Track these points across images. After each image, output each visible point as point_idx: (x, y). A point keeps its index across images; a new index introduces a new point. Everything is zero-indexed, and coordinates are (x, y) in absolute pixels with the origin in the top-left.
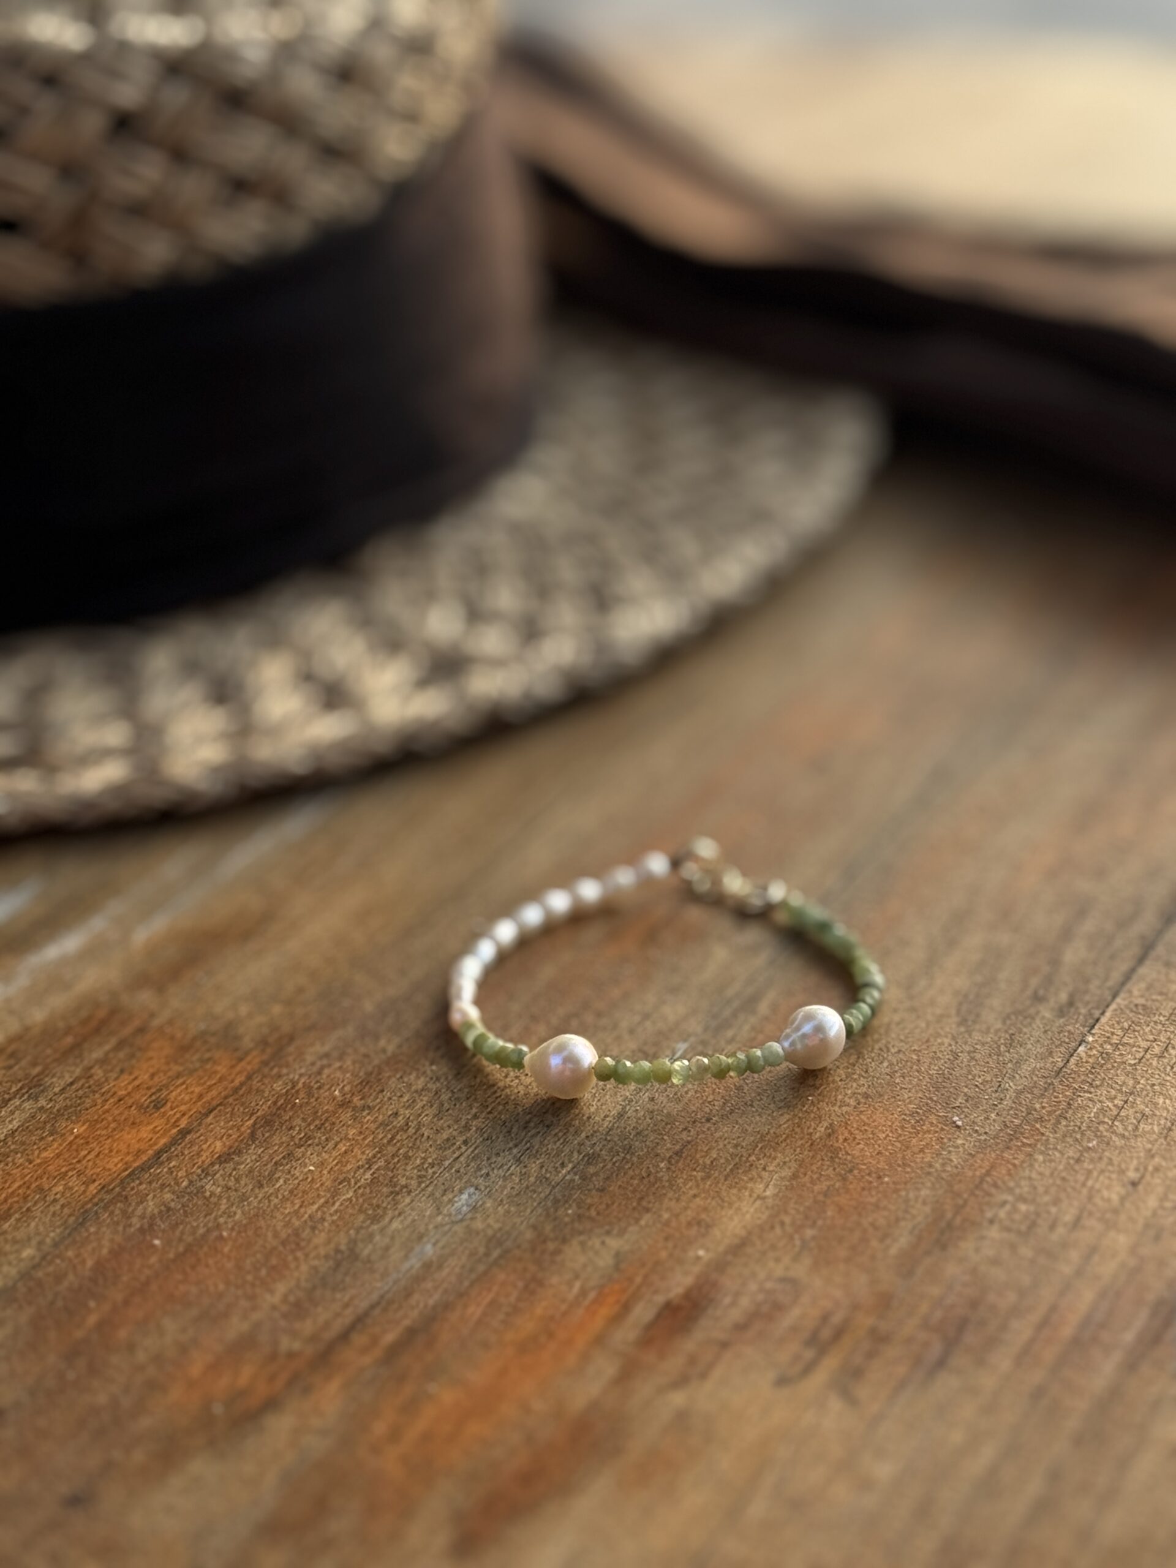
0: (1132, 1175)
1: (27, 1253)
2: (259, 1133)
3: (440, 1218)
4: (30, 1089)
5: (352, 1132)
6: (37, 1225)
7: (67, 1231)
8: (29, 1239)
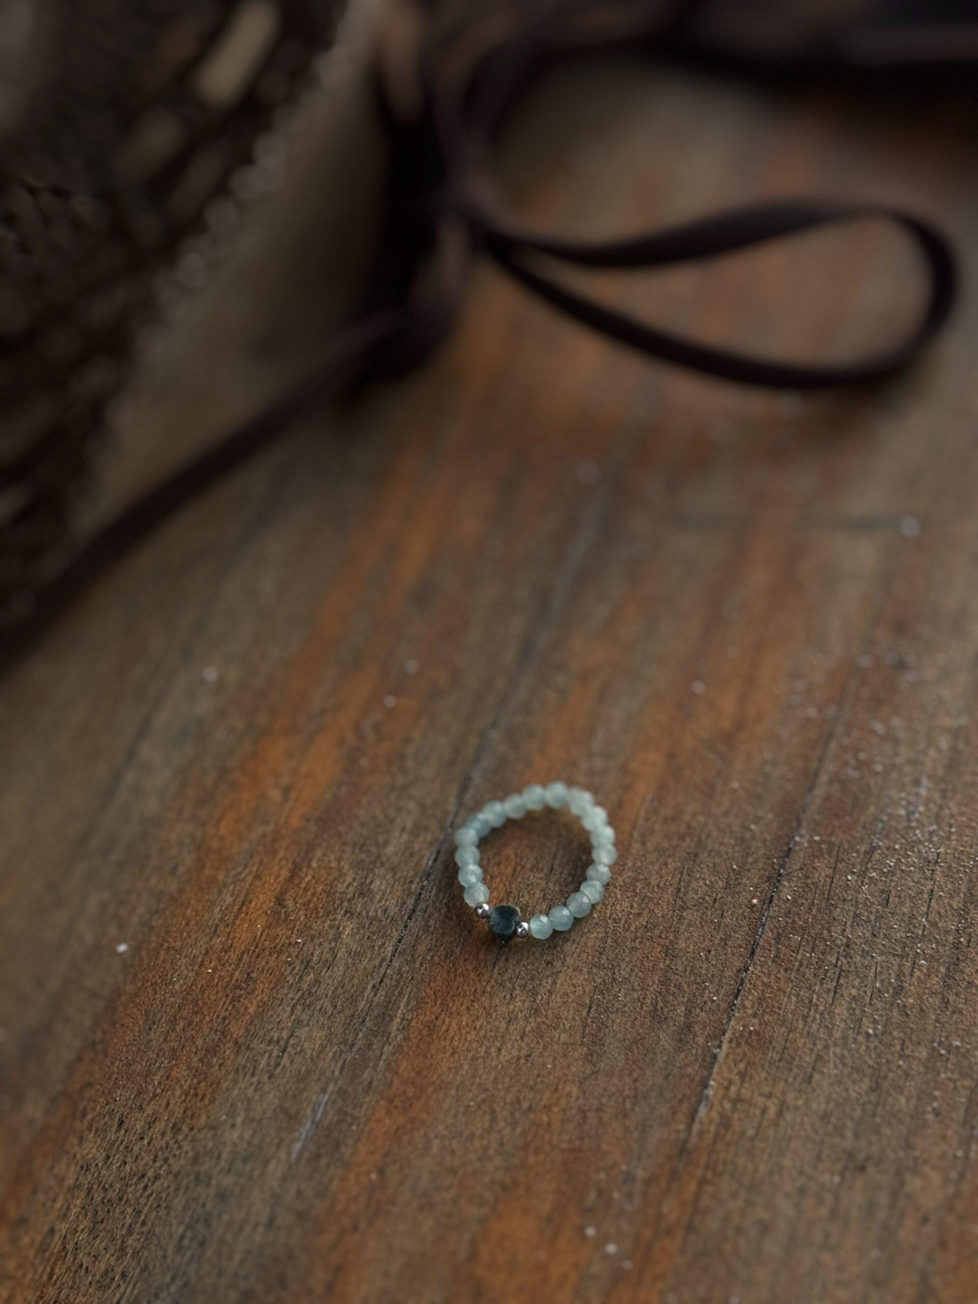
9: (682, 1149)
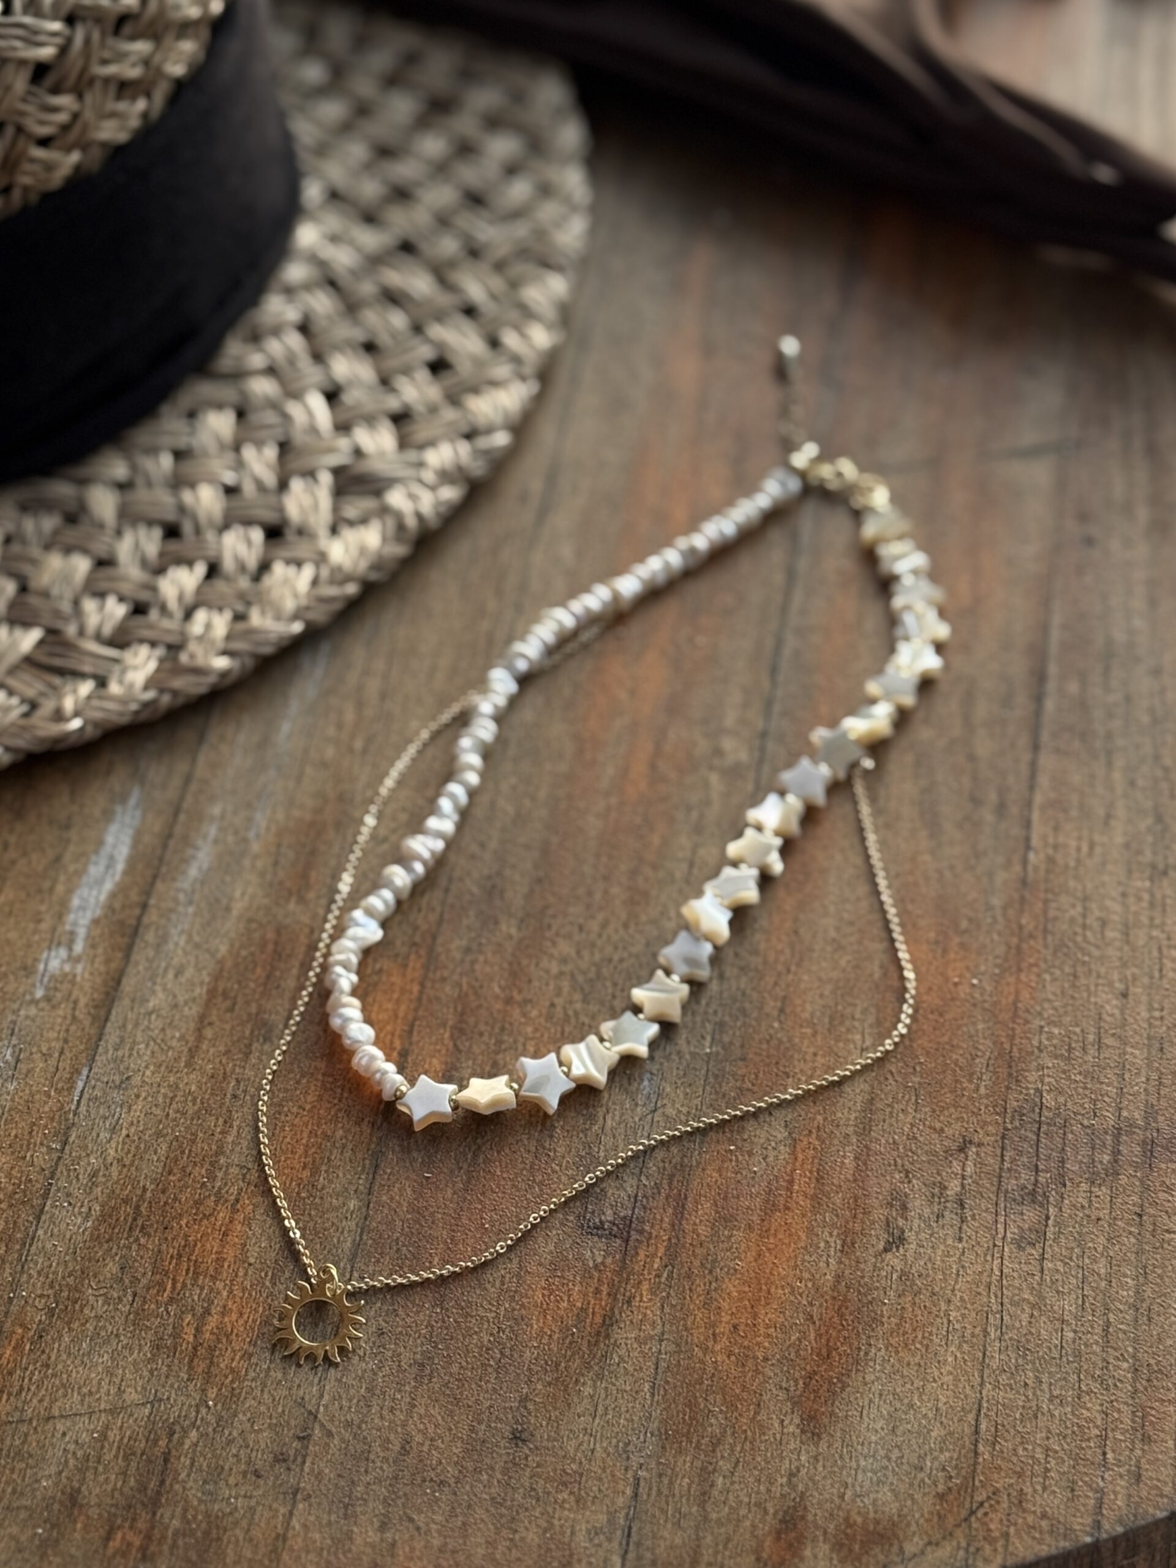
0: (1119, 986)
1: (352, 1204)
2: (461, 1047)
3: (639, 1109)
4: (260, 1029)
5: (529, 1029)
6: (344, 1175)
7: (371, 1176)
8: (346, 1190)
9: (1024, 882)
